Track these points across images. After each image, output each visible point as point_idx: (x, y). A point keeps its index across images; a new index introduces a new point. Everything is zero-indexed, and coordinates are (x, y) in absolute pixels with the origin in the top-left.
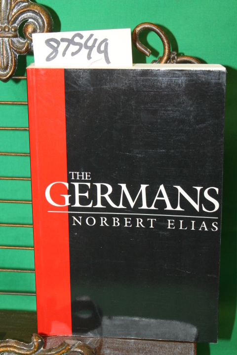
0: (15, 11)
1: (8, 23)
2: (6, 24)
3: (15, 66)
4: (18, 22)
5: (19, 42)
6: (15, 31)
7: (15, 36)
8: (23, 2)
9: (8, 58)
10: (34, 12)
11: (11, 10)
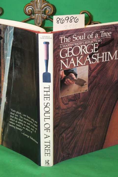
0: (43, 6)
1: (41, 9)
2: (40, 10)
3: (42, 23)
4: (44, 9)
5: (44, 16)
6: (43, 12)
7: (43, 14)
8: (46, 3)
9: (40, 21)
10: (49, 6)
11: (42, 5)
